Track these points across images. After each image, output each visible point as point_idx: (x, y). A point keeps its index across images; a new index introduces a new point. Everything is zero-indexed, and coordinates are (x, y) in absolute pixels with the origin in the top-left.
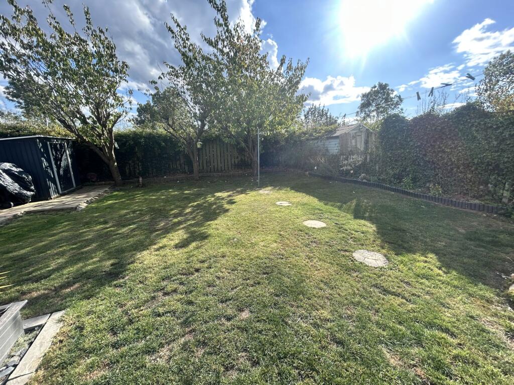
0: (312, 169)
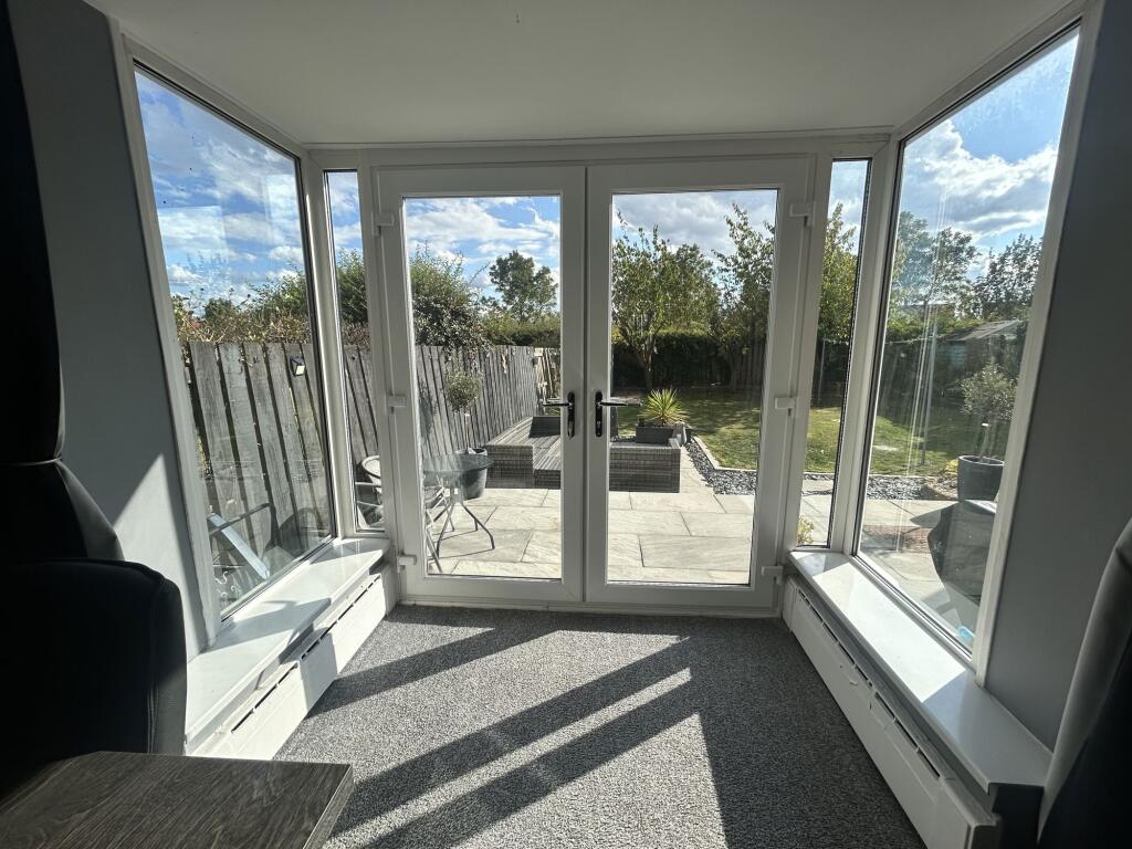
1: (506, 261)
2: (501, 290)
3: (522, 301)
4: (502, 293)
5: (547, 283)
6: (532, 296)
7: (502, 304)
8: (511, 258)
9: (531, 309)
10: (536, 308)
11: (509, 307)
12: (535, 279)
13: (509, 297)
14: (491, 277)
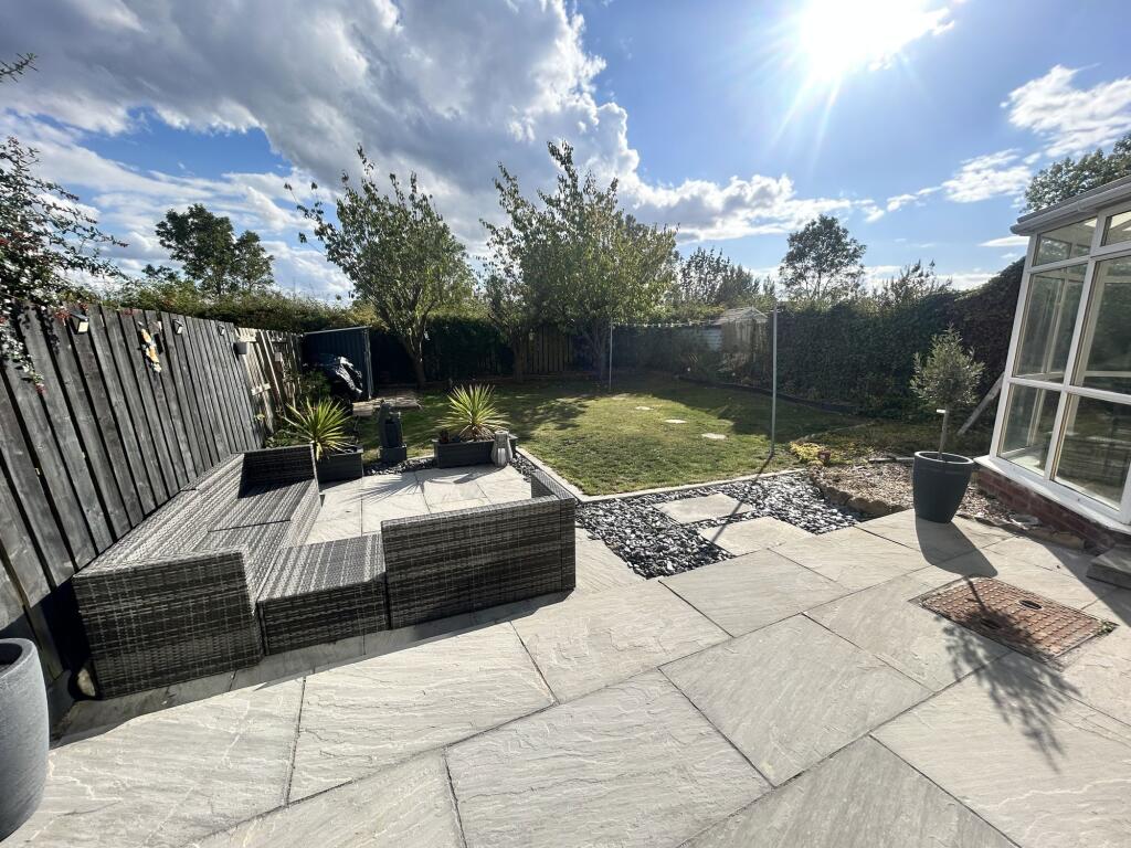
0: (684, 370)
1: (184, 218)
2: (180, 258)
3: (219, 274)
4: (184, 263)
5: (256, 253)
6: (234, 270)
7: (183, 277)
8: (192, 214)
9: (234, 287)
10: (243, 285)
11: (198, 283)
12: (236, 247)
13: (195, 269)
14: (158, 239)
